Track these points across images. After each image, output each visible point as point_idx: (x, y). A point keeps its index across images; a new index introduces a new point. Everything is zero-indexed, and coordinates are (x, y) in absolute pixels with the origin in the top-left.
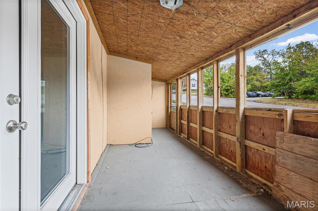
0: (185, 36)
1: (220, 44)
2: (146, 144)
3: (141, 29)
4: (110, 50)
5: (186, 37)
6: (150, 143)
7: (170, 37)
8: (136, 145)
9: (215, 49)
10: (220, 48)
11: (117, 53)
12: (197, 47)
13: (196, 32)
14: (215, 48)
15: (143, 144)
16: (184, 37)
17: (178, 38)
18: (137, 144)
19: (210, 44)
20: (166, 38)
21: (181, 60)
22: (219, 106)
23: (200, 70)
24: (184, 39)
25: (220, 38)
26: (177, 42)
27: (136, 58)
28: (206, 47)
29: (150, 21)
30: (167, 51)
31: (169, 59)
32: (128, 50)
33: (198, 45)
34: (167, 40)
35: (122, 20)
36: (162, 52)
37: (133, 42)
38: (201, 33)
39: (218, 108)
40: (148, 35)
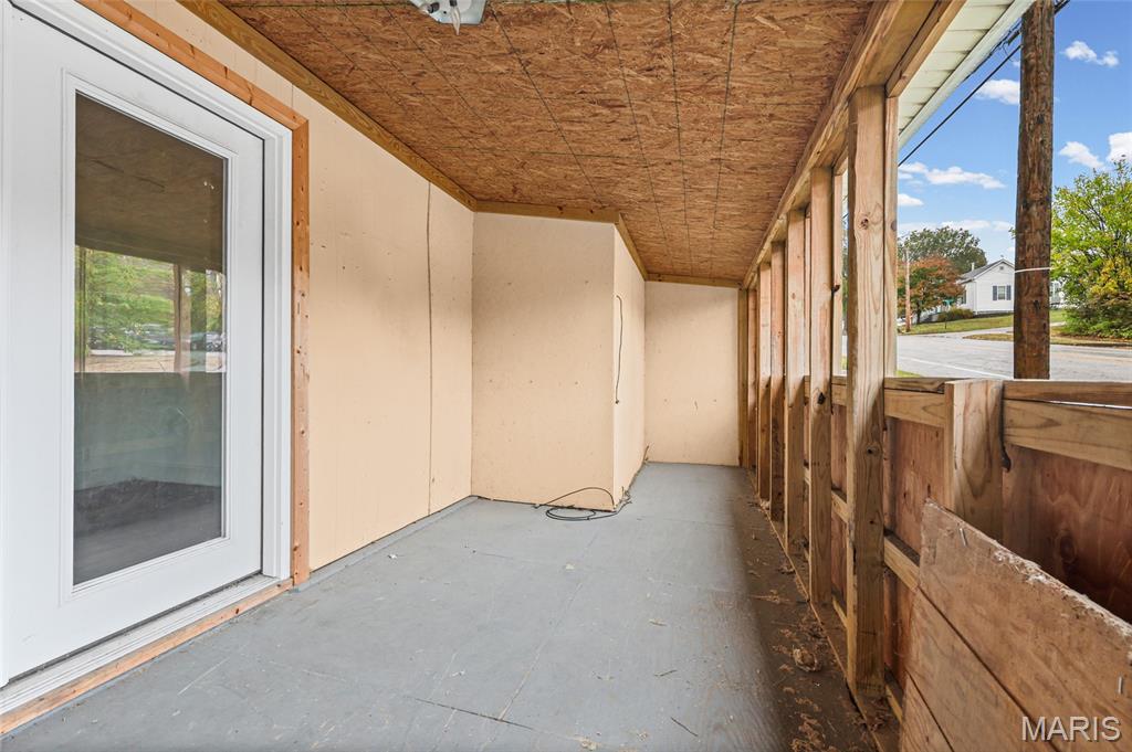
0: (615, 96)
1: (772, 94)
2: (592, 510)
3: (479, 112)
4: (477, 196)
5: (624, 98)
6: (605, 511)
7: (576, 113)
8: (552, 510)
9: (781, 119)
10: (794, 108)
11: (497, 201)
12: (699, 126)
13: (633, 73)
14: (771, 115)
15: (580, 509)
16: (618, 103)
17: (605, 111)
18: (557, 507)
19: (736, 106)
20: (571, 121)
21: (700, 190)
22: (835, 374)
23: (796, 221)
24: (627, 111)
25: (744, 69)
26: (613, 125)
27: (561, 210)
28: (731, 118)
29: (473, 79)
30: (619, 167)
31: (658, 192)
32: (518, 186)
33: (696, 121)
34: (577, 128)
35: (412, 98)
36: (607, 173)
37: (502, 157)
38: (655, 72)
39: (830, 384)
40: (514, 127)
